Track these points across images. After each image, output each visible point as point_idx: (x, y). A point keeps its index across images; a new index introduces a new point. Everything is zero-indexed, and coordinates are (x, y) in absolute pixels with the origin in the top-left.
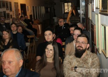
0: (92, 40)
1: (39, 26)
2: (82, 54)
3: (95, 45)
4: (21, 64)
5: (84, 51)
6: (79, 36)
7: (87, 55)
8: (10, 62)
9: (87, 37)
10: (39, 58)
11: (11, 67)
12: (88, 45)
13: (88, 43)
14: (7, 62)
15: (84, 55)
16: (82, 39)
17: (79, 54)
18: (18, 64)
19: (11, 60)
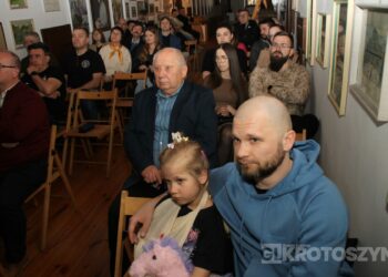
0: (299, 43)
1: (204, 27)
2: (281, 66)
3: (304, 52)
4: (185, 73)
5: (284, 60)
6: (278, 34)
7: (290, 67)
8: (168, 68)
9: (291, 37)
10: (206, 74)
11: (169, 76)
12: (292, 51)
13: (292, 47)
14: (163, 68)
15: (285, 66)
16: (283, 40)
17: (276, 64)
18: (180, 71)
19: (170, 64)
